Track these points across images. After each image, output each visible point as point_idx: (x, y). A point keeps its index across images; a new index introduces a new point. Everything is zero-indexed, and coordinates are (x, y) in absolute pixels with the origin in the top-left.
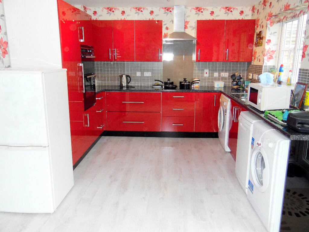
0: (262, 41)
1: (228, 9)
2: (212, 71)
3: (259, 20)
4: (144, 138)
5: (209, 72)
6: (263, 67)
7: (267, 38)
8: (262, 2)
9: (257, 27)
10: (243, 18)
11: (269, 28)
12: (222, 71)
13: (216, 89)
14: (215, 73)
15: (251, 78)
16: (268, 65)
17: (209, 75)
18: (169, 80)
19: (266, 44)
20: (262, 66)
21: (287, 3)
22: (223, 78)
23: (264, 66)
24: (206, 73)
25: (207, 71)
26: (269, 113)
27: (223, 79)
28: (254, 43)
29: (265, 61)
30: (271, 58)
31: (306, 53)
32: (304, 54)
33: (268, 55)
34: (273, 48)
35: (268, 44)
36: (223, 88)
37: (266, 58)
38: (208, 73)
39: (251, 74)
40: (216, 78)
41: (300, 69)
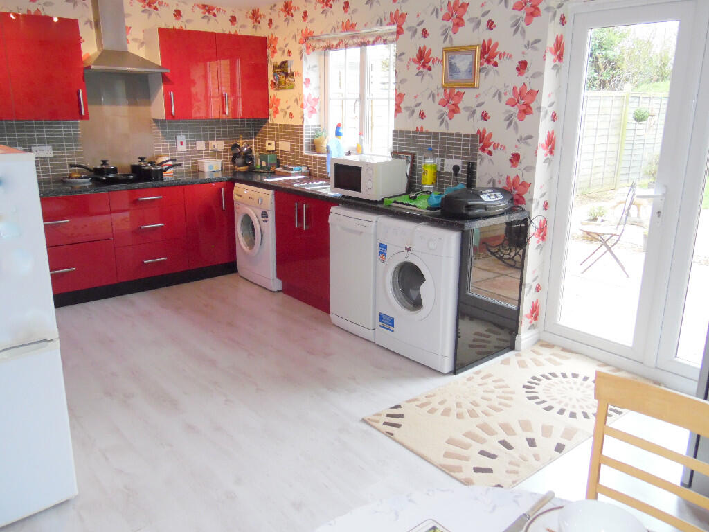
0: (293, 80)
1: (209, 10)
2: (192, 139)
3: (276, 39)
4: (78, 307)
5: (186, 141)
6: (304, 128)
7: (305, 76)
8: (281, 5)
9: (274, 52)
10: (236, 31)
11: (306, 58)
12: (212, 138)
13: (207, 177)
14: (198, 143)
15: (274, 149)
16: (310, 124)
17: (187, 148)
18: (104, 162)
19: (304, 85)
20: (302, 126)
21: (348, 20)
22: (214, 151)
23: (306, 126)
24: (182, 143)
25: (181, 138)
26: (395, 202)
27: (215, 154)
28: (270, 83)
29: (306, 117)
30: (313, 111)
31: (402, 105)
32: (400, 107)
33: (309, 105)
34: (315, 94)
35: (307, 87)
36: (220, 173)
37: (306, 111)
38: (184, 143)
39: (273, 143)
40: (200, 152)
41: (395, 131)
